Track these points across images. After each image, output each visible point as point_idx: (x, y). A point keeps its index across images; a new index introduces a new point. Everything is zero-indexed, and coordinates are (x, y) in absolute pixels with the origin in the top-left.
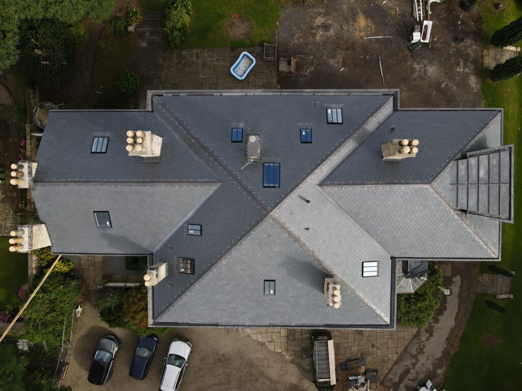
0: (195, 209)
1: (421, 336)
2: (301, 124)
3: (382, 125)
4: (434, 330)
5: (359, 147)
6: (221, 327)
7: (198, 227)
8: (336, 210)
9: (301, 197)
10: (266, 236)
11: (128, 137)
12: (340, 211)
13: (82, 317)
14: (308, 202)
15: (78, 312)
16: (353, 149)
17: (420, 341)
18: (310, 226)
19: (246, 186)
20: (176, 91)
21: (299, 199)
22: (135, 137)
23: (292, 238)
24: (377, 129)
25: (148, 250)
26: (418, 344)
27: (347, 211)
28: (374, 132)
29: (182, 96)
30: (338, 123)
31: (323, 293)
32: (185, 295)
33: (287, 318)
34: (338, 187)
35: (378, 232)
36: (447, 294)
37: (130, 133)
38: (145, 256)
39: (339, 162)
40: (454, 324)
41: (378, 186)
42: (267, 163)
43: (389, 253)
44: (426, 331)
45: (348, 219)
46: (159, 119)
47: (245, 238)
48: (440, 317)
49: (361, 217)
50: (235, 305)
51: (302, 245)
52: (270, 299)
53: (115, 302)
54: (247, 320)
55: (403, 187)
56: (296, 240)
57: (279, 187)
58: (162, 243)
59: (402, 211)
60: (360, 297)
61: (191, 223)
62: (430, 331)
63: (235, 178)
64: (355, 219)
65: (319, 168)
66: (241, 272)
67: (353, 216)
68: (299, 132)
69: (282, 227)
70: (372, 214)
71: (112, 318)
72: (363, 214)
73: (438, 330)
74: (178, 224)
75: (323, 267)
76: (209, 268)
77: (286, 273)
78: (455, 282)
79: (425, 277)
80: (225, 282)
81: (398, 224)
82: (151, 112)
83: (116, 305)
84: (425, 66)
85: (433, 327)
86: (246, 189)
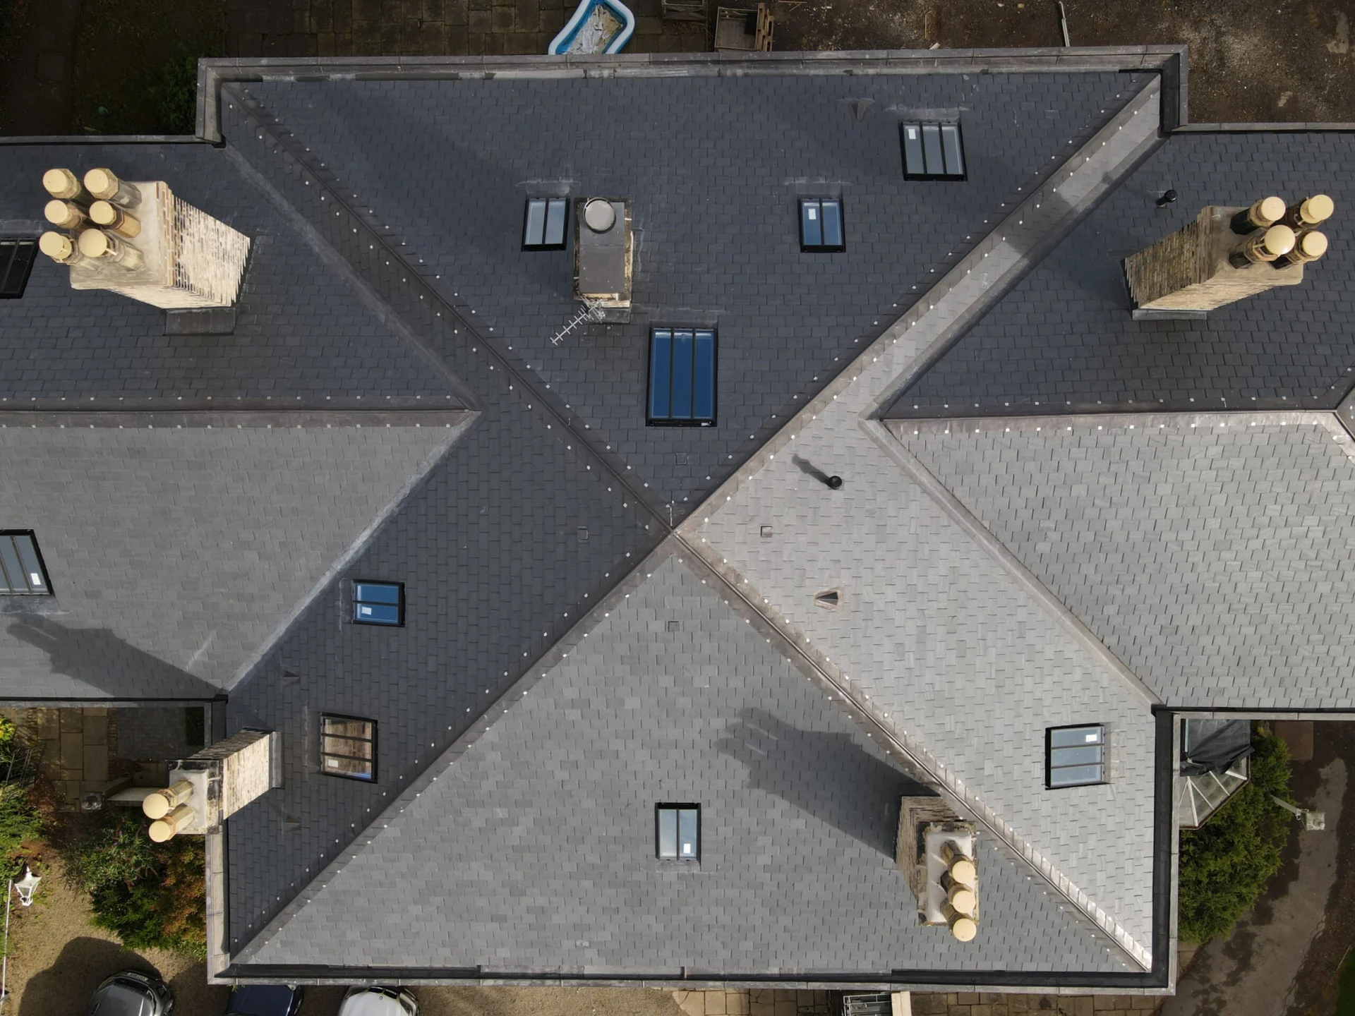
0: (377, 522)
1: (1209, 968)
2: (802, 181)
3: (1118, 186)
4: (1255, 947)
5: (1031, 267)
6: (490, 982)
7: (392, 593)
8: (944, 519)
9: (805, 466)
10: (658, 626)
11: (49, 197)
12: (958, 523)
13: (41, 907)
14: (834, 483)
15: (26, 892)
16: (1010, 277)
17: (1207, 986)
18: (840, 582)
19: (576, 417)
20: (312, 61)
21: (798, 473)
22: (84, 200)
23: (767, 635)
24: (1099, 202)
25: (207, 685)
26: (1201, 997)
27: (986, 524)
28: (1089, 212)
29: (336, 82)
30: (945, 177)
31: (894, 856)
32: (343, 864)
33: (747, 945)
34: (955, 422)
35: (1111, 610)
36: (1316, 828)
37: (56, 181)
38: (198, 704)
39: (956, 328)
40: (1323, 926)
41: (1118, 418)
42: (662, 327)
43: (1148, 690)
44: (1229, 951)
45: (994, 558)
46: (246, 169)
47: (571, 635)
48: (1276, 904)
49: (1043, 547)
50: (542, 901)
51: (809, 666)
52: (679, 877)
53: (137, 864)
54: (591, 953)
55: (1223, 423)
56: (786, 643)
57: (714, 424)
58: (257, 657)
59: (1213, 523)
60: (1039, 871)
61: (364, 574)
62: (1242, 951)
63: (531, 386)
64: (1021, 557)
65: (876, 346)
66: (562, 775)
67: (1013, 547)
68: (794, 208)
69: (728, 589)
70: (1089, 536)
71: (132, 916)
72: (1054, 536)
73: (1268, 948)
74: (314, 579)
75: (895, 753)
76: (430, 759)
77: (743, 773)
78: (1327, 781)
79: (1237, 769)
80: (501, 813)
81: (1190, 578)
82: (216, 145)
83: (142, 871)
84: (1220, 34)
85: (1252, 936)
86: (575, 432)
